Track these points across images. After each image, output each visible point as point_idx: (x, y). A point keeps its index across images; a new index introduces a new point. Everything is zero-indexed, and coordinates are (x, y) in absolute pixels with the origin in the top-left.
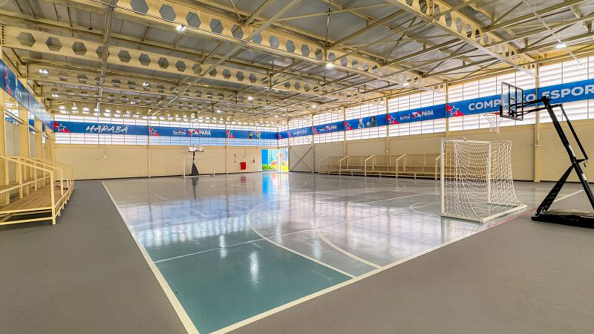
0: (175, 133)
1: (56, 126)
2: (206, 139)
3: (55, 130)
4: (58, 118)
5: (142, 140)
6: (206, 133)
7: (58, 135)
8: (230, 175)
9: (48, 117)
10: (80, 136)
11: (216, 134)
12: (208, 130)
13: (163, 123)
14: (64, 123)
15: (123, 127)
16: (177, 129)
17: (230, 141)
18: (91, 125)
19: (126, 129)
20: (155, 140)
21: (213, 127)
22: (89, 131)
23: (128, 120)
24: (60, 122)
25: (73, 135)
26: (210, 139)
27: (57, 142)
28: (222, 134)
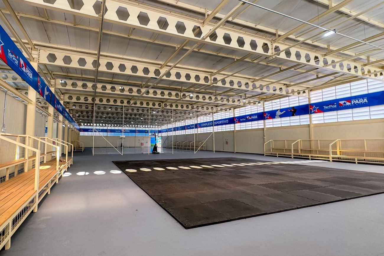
0: (117, 131)
1: (81, 130)
2: (128, 133)
3: (80, 131)
4: (81, 127)
5: (105, 134)
6: (128, 131)
7: (81, 132)
8: (137, 148)
9: (78, 127)
10: (87, 133)
11: (132, 131)
12: (128, 130)
13: (113, 128)
14: (83, 129)
15: (99, 129)
16: (117, 130)
17: (137, 134)
18: (90, 129)
19: (100, 130)
20: (109, 134)
21: (130, 129)
22: (89, 131)
23: (101, 127)
24: (82, 129)
25: (85, 133)
26: (129, 133)
27: (80, 135)
28: (134, 131)
